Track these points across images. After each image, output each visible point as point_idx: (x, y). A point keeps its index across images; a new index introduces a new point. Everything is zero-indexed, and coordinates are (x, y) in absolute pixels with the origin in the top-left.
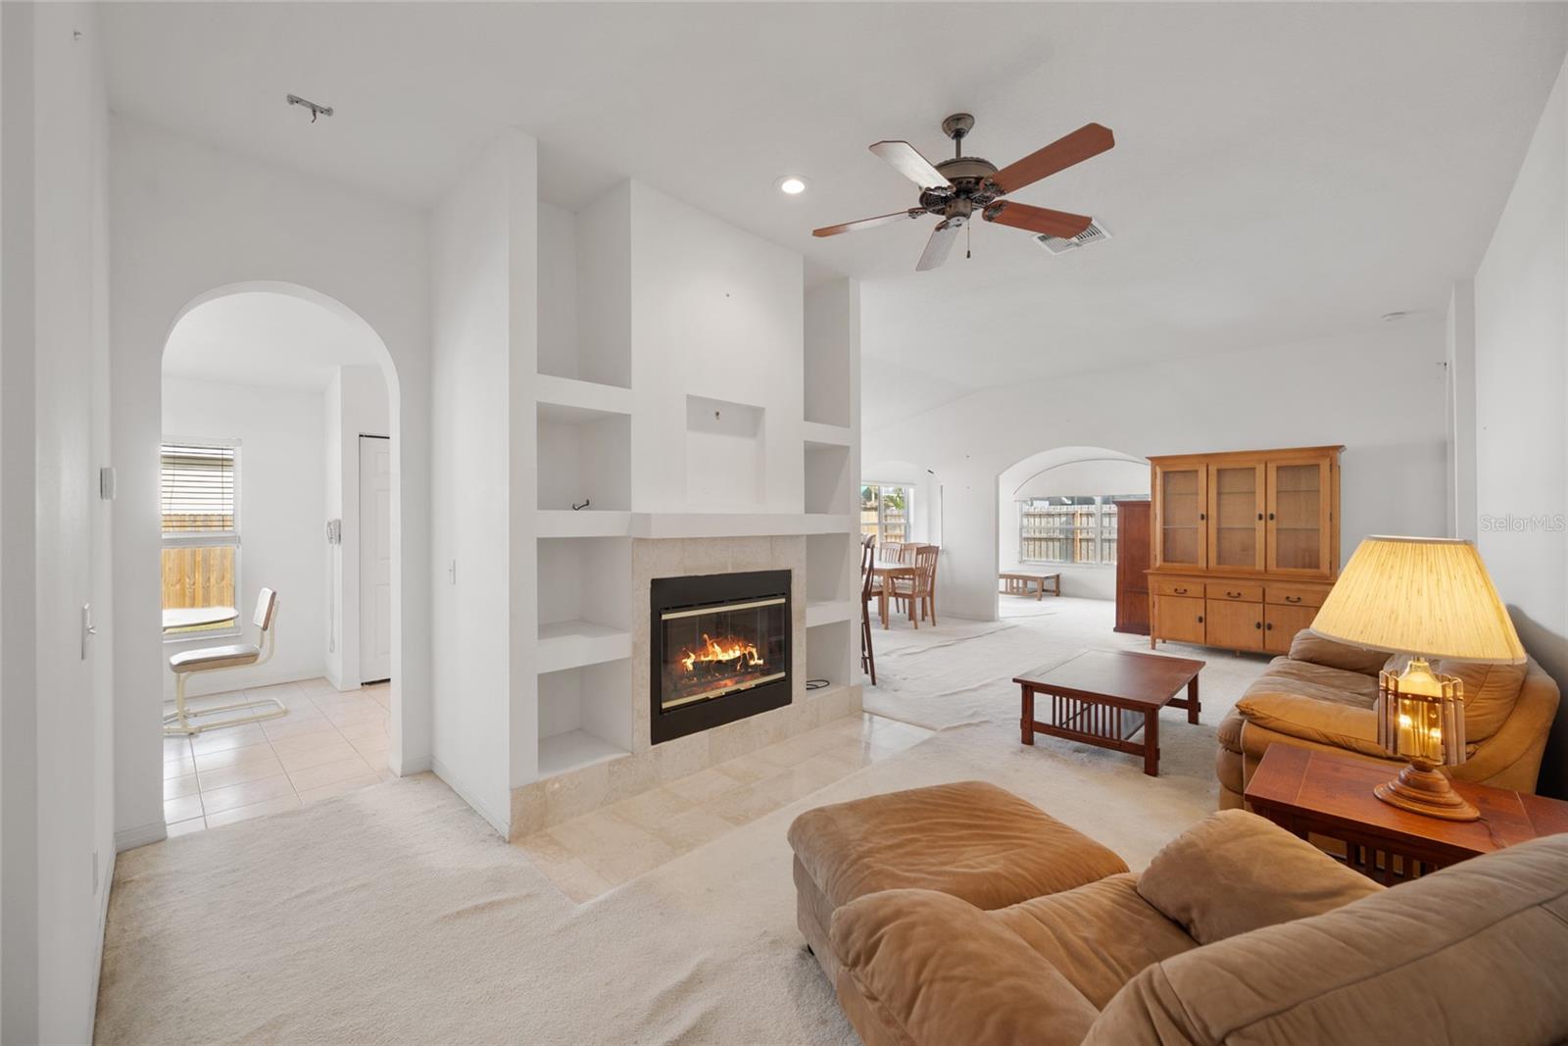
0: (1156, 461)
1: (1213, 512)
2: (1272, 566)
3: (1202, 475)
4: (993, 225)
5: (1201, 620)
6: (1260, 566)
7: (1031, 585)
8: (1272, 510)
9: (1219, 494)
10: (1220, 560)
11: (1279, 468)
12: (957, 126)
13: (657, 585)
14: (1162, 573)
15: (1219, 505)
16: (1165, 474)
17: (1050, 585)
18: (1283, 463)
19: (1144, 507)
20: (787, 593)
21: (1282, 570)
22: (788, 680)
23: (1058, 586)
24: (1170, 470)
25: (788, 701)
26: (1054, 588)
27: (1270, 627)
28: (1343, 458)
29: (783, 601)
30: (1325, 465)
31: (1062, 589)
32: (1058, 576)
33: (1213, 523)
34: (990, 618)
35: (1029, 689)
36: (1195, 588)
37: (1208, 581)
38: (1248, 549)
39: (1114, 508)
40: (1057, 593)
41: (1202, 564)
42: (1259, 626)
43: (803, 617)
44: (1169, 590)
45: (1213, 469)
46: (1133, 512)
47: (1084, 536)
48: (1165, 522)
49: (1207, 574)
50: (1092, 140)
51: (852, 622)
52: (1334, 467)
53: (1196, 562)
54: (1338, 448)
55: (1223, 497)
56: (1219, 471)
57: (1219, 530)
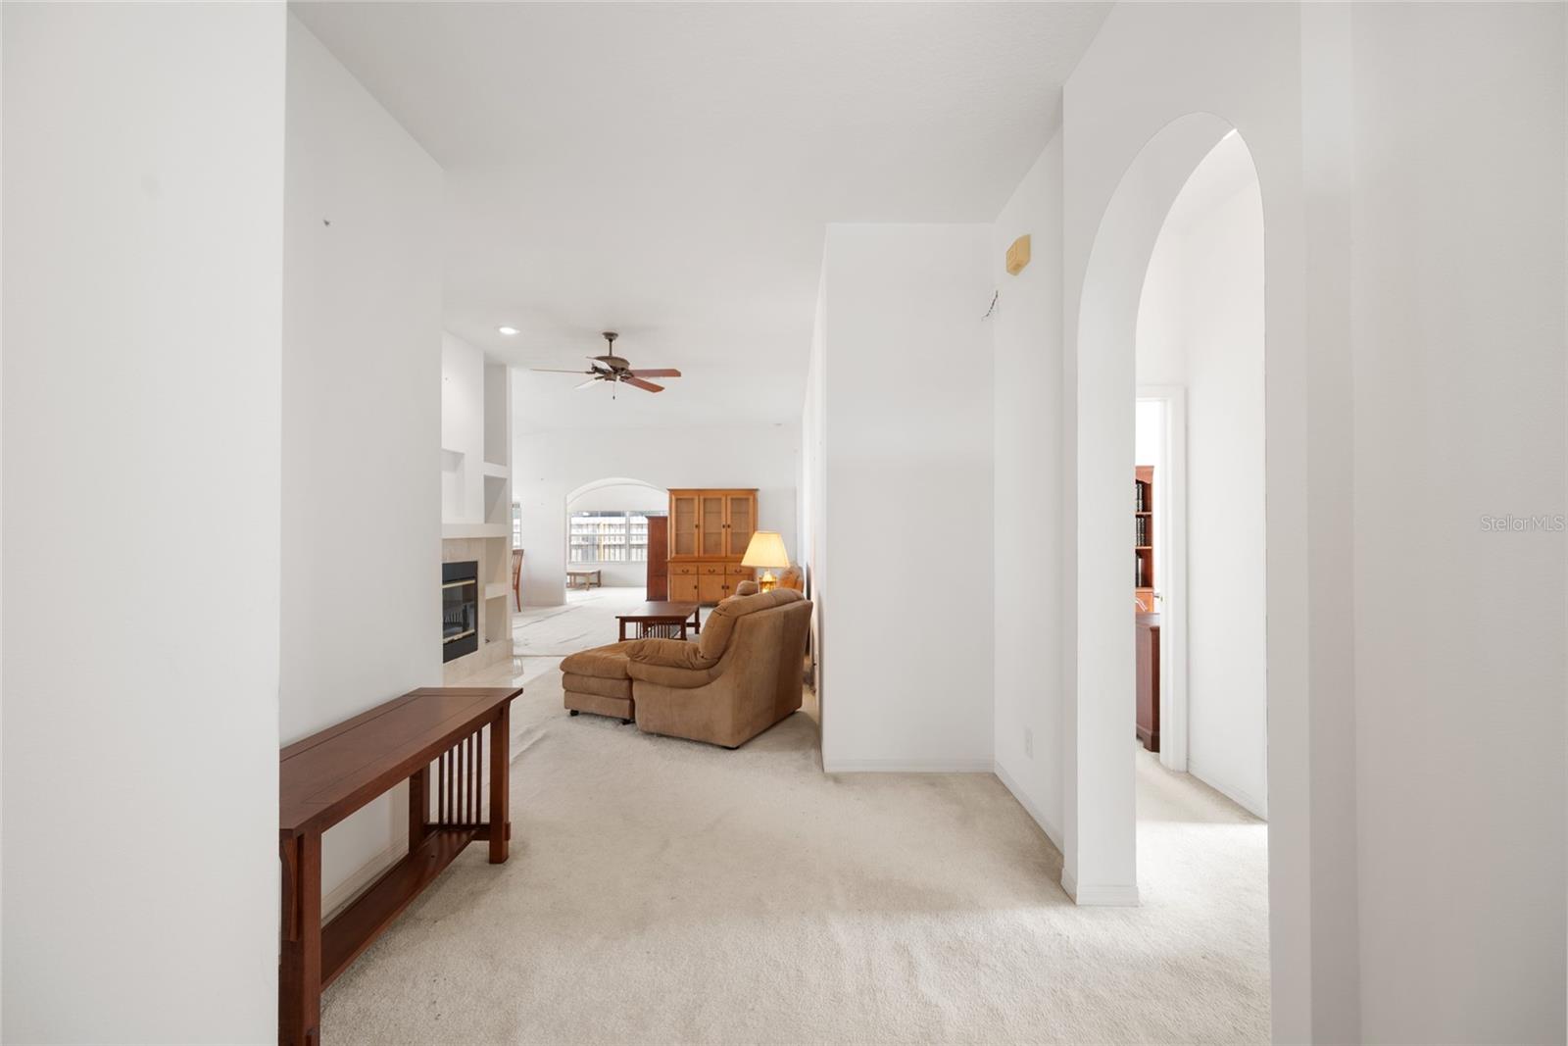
0: (672, 491)
1: (701, 524)
2: (729, 554)
3: (696, 501)
4: (624, 383)
5: (695, 587)
6: (724, 555)
7: (579, 580)
8: (729, 523)
9: (705, 513)
10: (705, 551)
11: (732, 499)
12: (610, 337)
13: (446, 566)
14: (675, 561)
15: (704, 519)
16: (677, 500)
17: (594, 579)
18: (734, 497)
19: (665, 519)
20: (475, 577)
21: (733, 556)
22: (475, 635)
23: (599, 580)
24: (680, 497)
25: (476, 649)
26: (596, 581)
27: (728, 588)
28: (759, 495)
29: (473, 582)
30: (751, 498)
31: (602, 582)
32: (599, 572)
33: (701, 530)
34: (561, 603)
35: (624, 620)
36: (692, 568)
37: (699, 564)
38: (718, 544)
39: (645, 521)
40: (599, 585)
41: (696, 554)
42: (723, 587)
43: (484, 595)
44: (680, 572)
45: (702, 498)
46: (657, 524)
47: (607, 542)
48: (677, 530)
49: (698, 560)
50: (675, 373)
51: (508, 597)
52: (755, 500)
53: (693, 553)
54: (756, 490)
55: (707, 515)
56: (705, 500)
57: (704, 534)
